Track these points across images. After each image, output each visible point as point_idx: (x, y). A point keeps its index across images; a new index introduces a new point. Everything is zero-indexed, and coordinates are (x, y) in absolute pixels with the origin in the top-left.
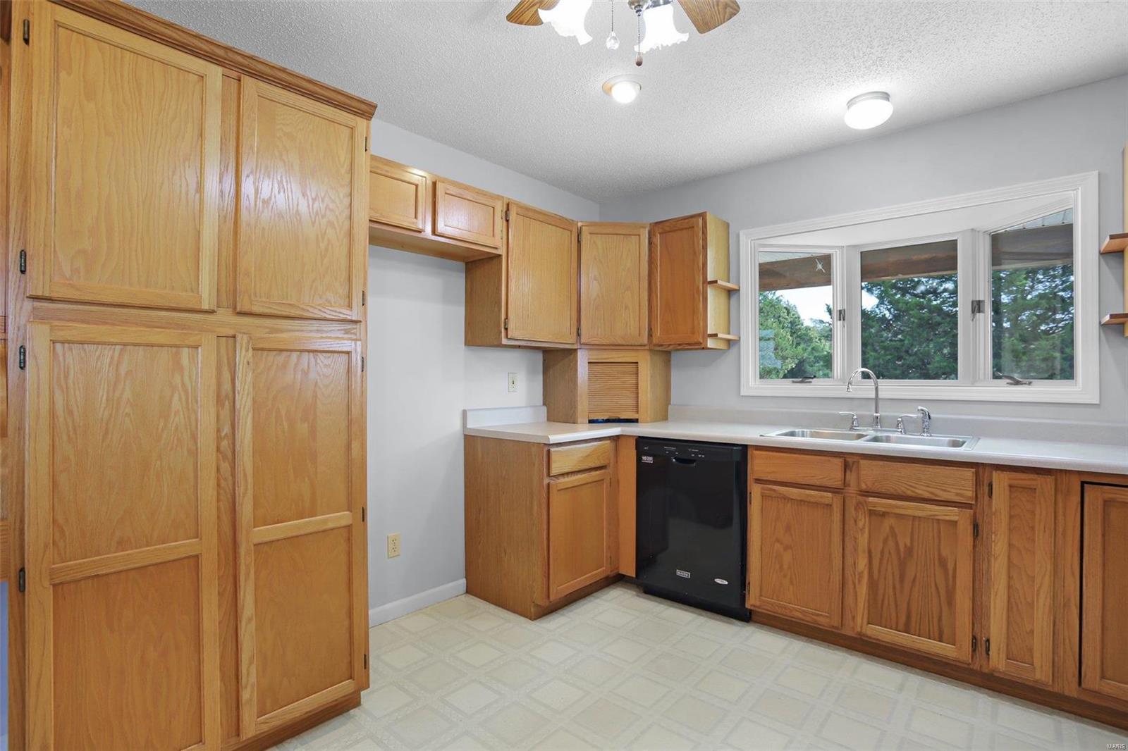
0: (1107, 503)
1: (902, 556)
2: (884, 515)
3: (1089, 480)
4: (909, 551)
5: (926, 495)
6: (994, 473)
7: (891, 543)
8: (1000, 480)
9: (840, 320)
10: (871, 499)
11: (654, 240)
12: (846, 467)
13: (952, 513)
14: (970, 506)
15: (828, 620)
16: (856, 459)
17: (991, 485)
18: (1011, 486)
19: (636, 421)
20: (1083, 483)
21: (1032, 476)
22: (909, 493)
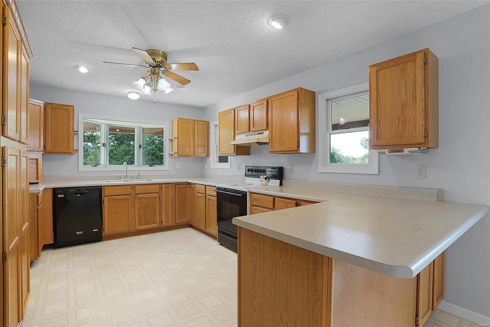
0: (178, 188)
1: (145, 207)
2: (141, 198)
3: (176, 184)
4: (147, 205)
5: (150, 192)
6: (163, 185)
7: (143, 205)
8: (164, 186)
9: (104, 146)
10: (138, 195)
11: (47, 110)
12: (132, 188)
13: (155, 195)
14: (158, 193)
15: (128, 230)
16: (134, 186)
17: (162, 188)
18: (165, 187)
19: (37, 183)
20: (175, 185)
21: (168, 185)
22: (147, 192)
